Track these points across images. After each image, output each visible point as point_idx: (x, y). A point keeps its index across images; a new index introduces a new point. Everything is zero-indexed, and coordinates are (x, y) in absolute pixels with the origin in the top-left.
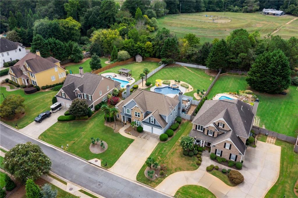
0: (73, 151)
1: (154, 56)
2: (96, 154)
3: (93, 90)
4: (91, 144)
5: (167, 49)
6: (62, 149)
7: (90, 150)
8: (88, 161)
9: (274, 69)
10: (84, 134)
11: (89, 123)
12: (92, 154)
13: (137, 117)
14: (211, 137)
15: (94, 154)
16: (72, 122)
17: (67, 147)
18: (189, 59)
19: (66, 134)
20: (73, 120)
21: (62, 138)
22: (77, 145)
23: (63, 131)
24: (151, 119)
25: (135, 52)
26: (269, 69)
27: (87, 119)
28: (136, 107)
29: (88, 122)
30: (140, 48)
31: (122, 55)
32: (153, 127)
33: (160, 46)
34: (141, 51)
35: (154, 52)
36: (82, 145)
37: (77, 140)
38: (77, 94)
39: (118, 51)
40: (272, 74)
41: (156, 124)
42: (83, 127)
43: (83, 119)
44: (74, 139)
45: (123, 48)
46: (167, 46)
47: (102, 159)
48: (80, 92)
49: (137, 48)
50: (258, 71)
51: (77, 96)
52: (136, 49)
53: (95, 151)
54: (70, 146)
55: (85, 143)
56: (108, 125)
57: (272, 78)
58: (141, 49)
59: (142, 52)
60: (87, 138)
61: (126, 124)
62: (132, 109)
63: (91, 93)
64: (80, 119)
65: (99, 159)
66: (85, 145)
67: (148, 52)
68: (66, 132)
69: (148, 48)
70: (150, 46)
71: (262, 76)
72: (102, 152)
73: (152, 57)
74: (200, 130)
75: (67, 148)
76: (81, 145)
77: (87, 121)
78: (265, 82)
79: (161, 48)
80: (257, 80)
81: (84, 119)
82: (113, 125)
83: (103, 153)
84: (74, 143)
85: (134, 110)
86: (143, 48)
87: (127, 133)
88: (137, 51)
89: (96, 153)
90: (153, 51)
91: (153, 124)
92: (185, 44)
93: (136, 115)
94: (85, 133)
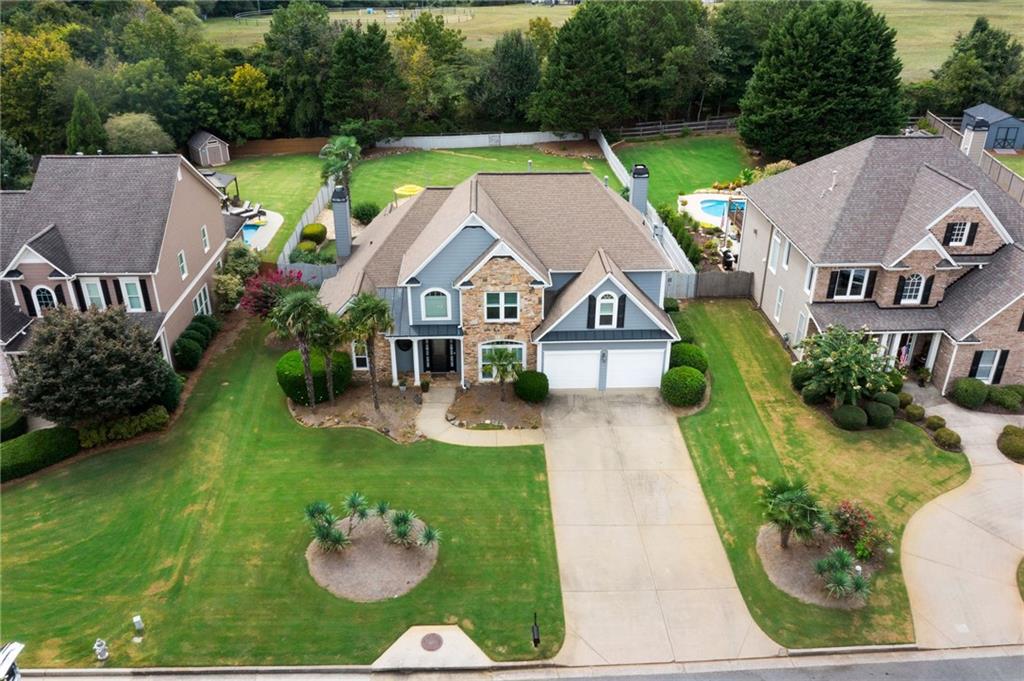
0: (211, 646)
1: (284, 130)
2: (391, 600)
3: (149, 245)
4: (308, 555)
5: (354, 78)
6: (108, 663)
7: (332, 589)
8: (378, 665)
9: (855, 61)
10: (204, 512)
11: (192, 446)
12: (364, 610)
13: (502, 319)
14: (916, 312)
15: (379, 603)
16: (62, 471)
17: (138, 640)
18: (444, 121)
19: (65, 555)
20: (66, 458)
21: (54, 591)
22: (202, 596)
23: (23, 545)
24: (599, 302)
25: (185, 120)
26: (838, 64)
27: (164, 424)
28: (494, 257)
29: (184, 443)
30: (211, 96)
31: (132, 132)
32: (610, 352)
33: (313, 69)
34: (216, 111)
35: (281, 109)
36: (251, 582)
37: (186, 564)
38: (26, 292)
39: (105, 118)
40: (852, 80)
41: (628, 325)
42: (170, 473)
43: (138, 434)
44: (159, 567)
45: (124, 105)
46: (354, 63)
47: (461, 611)
48: (55, 273)
49: (196, 101)
50: (794, 80)
51: (24, 310)
52: (191, 107)
53: (376, 587)
54: (159, 617)
55: (256, 561)
56: (330, 422)
57: (858, 94)
58: (217, 104)
59: (227, 119)
60: (248, 531)
61: (425, 387)
62: (465, 279)
63: (141, 262)
64: (118, 439)
65: (439, 621)
66: (271, 572)
67: (254, 113)
68: (57, 547)
69: (249, 93)
70: (259, 84)
71: (814, 99)
72: (424, 575)
73: (276, 136)
74: (848, 297)
75: (142, 647)
76: (241, 582)
77: (165, 438)
78: (829, 117)
79: (318, 78)
80: (801, 116)
81: (146, 430)
82: (365, 407)
83: (439, 574)
84: (177, 590)
85: (479, 283)
86: (226, 98)
87: (474, 428)
88: (194, 112)
89: (386, 595)
90: (276, 104)
91: (613, 331)
92: (416, 57)
93: (493, 313)
94: (211, 507)
